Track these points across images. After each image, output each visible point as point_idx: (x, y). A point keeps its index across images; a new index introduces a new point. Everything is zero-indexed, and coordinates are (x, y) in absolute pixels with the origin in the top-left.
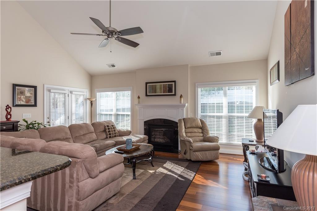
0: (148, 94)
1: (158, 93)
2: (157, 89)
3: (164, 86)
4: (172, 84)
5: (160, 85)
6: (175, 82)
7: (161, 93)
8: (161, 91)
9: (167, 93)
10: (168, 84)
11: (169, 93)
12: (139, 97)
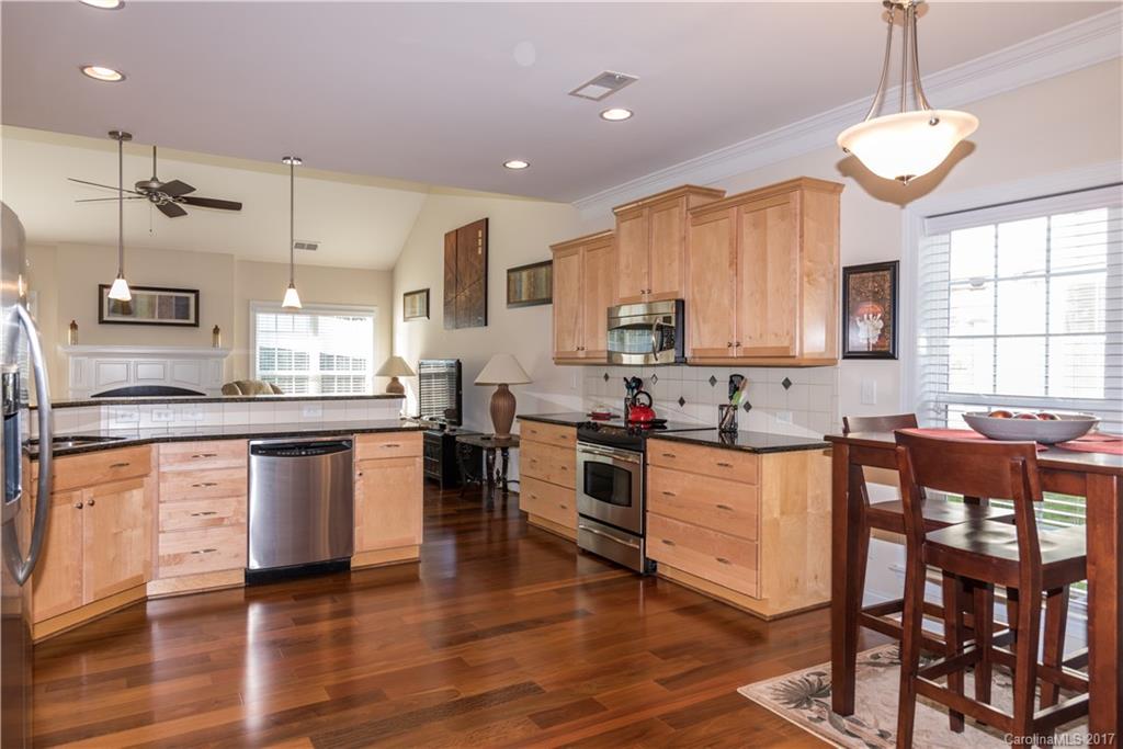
0: (106, 318)
3: (163, 301)
4: (187, 298)
6: (196, 292)
7: (153, 317)
8: (153, 313)
9: (171, 318)
10: (176, 297)
11: (177, 318)
12: (74, 326)
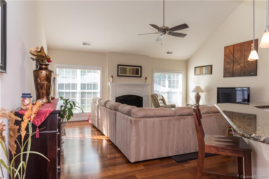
0: (119, 75)
1: (128, 74)
2: (127, 71)
3: (133, 69)
4: (139, 69)
5: (130, 68)
6: (141, 67)
7: (130, 74)
8: (130, 73)
10: (136, 68)
11: (136, 75)
12: (112, 77)
